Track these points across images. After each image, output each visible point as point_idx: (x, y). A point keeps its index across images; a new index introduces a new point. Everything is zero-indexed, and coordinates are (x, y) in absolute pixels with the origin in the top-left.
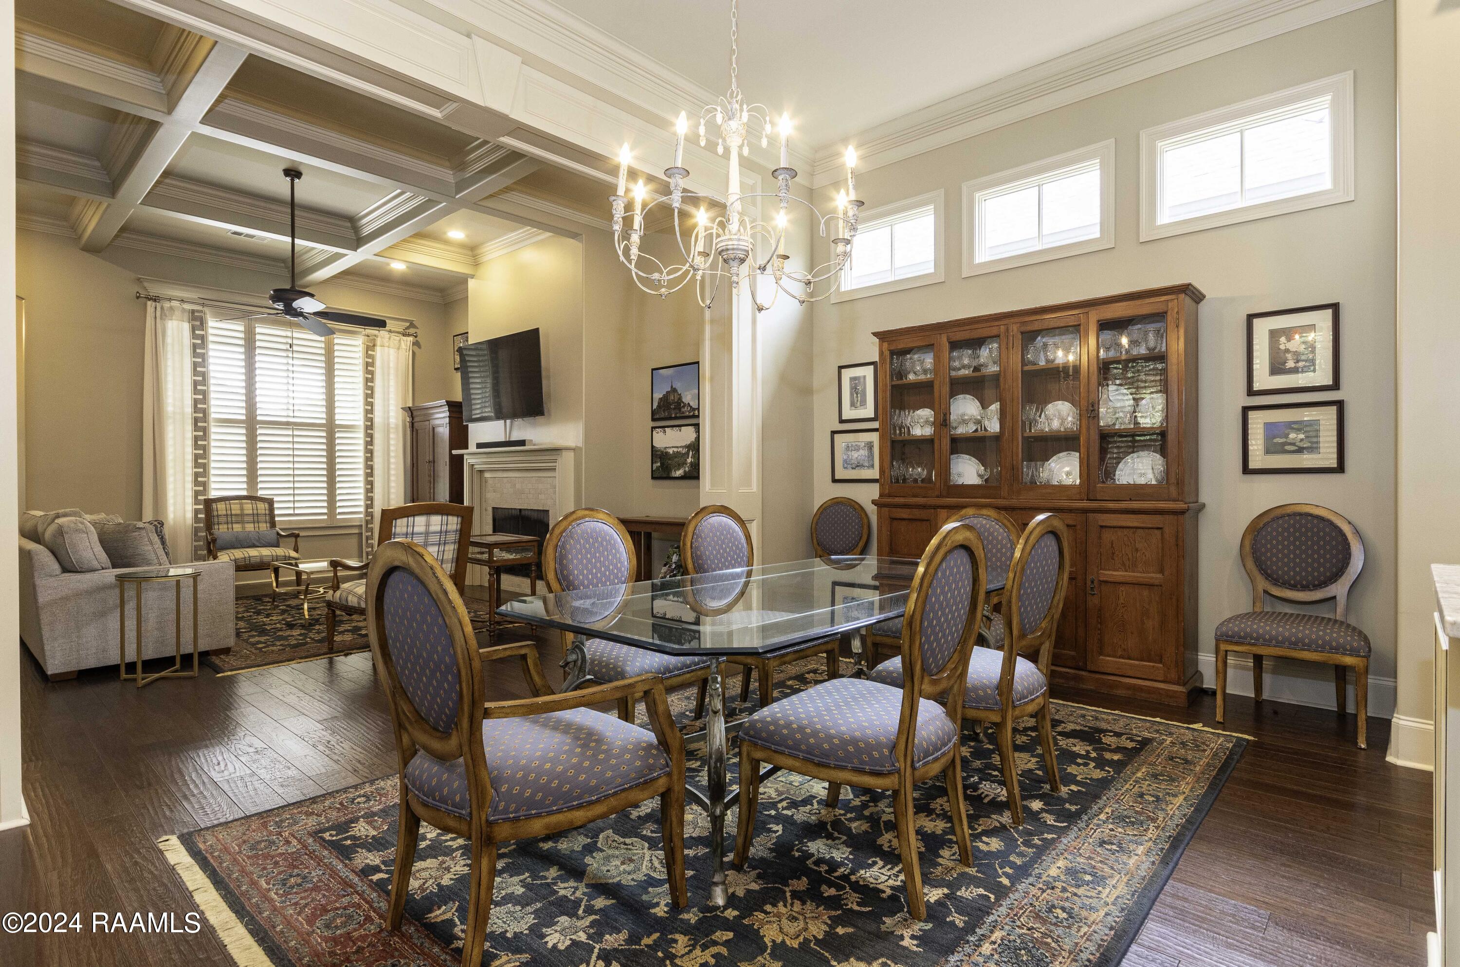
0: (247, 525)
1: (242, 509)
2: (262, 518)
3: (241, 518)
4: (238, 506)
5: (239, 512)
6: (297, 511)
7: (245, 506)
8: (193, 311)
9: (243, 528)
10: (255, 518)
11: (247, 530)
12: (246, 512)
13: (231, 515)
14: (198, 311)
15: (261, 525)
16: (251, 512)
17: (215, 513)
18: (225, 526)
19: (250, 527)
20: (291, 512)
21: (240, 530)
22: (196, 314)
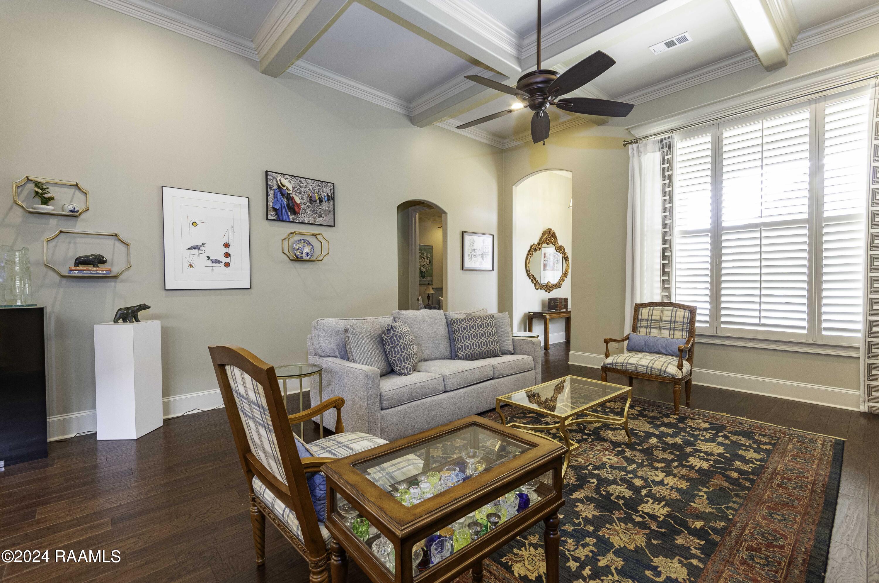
0: (663, 331)
1: (661, 315)
2: (679, 326)
3: (658, 324)
4: (659, 312)
5: (658, 318)
6: (763, 321)
7: (665, 313)
8: (662, 140)
9: (660, 334)
10: (672, 325)
11: (663, 336)
12: (664, 318)
13: (651, 320)
14: (666, 139)
15: (676, 333)
16: (669, 319)
17: (640, 317)
18: (645, 330)
19: (665, 334)
20: (757, 321)
21: (656, 335)
22: (665, 142)
